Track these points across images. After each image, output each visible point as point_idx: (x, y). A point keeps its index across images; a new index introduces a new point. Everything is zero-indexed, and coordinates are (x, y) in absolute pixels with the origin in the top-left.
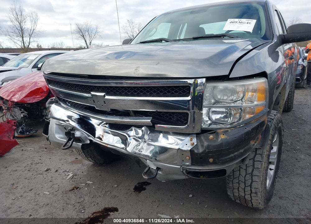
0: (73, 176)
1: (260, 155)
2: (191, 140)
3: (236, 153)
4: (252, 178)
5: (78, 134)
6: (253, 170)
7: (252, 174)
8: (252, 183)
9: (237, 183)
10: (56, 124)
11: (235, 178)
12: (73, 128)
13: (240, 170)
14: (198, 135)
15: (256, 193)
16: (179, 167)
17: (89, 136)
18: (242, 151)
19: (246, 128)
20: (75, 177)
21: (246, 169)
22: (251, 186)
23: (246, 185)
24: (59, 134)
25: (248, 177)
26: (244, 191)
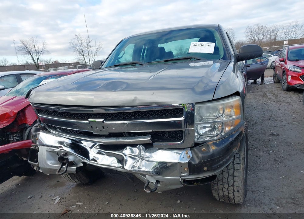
0: (61, 200)
1: (238, 159)
2: (187, 153)
3: (224, 160)
4: (234, 178)
5: (71, 158)
6: (234, 172)
7: (233, 176)
8: (234, 183)
9: (221, 184)
10: (47, 151)
11: (220, 180)
12: (66, 154)
13: (223, 173)
14: (191, 148)
15: (238, 191)
16: (179, 178)
17: (83, 159)
18: (228, 157)
19: (230, 139)
20: (62, 200)
21: (228, 172)
22: (233, 185)
23: (229, 185)
24: (51, 160)
25: (230, 178)
26: (228, 191)
